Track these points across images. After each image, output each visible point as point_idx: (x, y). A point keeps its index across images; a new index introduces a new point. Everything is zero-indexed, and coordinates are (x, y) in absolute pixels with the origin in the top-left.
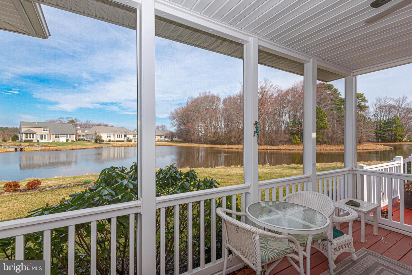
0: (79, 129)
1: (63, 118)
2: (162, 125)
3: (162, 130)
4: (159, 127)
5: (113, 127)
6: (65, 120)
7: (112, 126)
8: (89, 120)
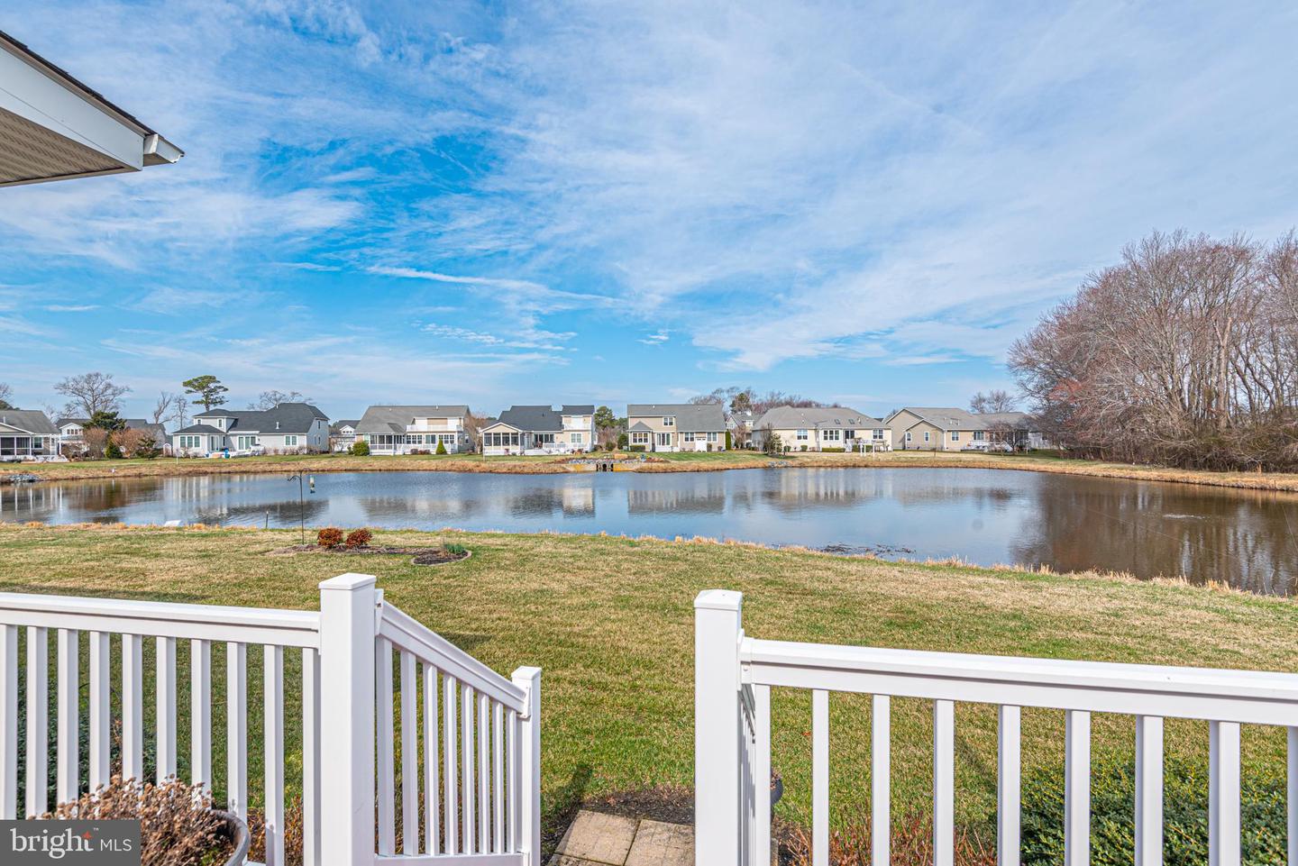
0: (750, 418)
1: (722, 391)
2: (995, 392)
3: (993, 411)
4: (984, 401)
5: (840, 407)
6: (726, 395)
7: (836, 406)
8: (777, 392)
